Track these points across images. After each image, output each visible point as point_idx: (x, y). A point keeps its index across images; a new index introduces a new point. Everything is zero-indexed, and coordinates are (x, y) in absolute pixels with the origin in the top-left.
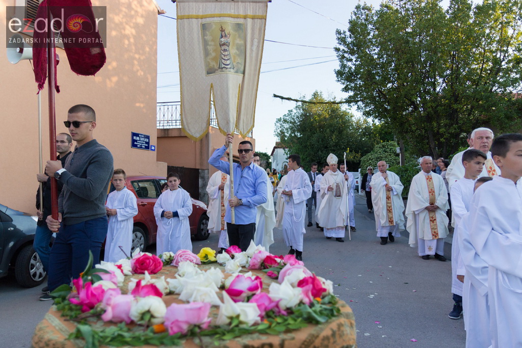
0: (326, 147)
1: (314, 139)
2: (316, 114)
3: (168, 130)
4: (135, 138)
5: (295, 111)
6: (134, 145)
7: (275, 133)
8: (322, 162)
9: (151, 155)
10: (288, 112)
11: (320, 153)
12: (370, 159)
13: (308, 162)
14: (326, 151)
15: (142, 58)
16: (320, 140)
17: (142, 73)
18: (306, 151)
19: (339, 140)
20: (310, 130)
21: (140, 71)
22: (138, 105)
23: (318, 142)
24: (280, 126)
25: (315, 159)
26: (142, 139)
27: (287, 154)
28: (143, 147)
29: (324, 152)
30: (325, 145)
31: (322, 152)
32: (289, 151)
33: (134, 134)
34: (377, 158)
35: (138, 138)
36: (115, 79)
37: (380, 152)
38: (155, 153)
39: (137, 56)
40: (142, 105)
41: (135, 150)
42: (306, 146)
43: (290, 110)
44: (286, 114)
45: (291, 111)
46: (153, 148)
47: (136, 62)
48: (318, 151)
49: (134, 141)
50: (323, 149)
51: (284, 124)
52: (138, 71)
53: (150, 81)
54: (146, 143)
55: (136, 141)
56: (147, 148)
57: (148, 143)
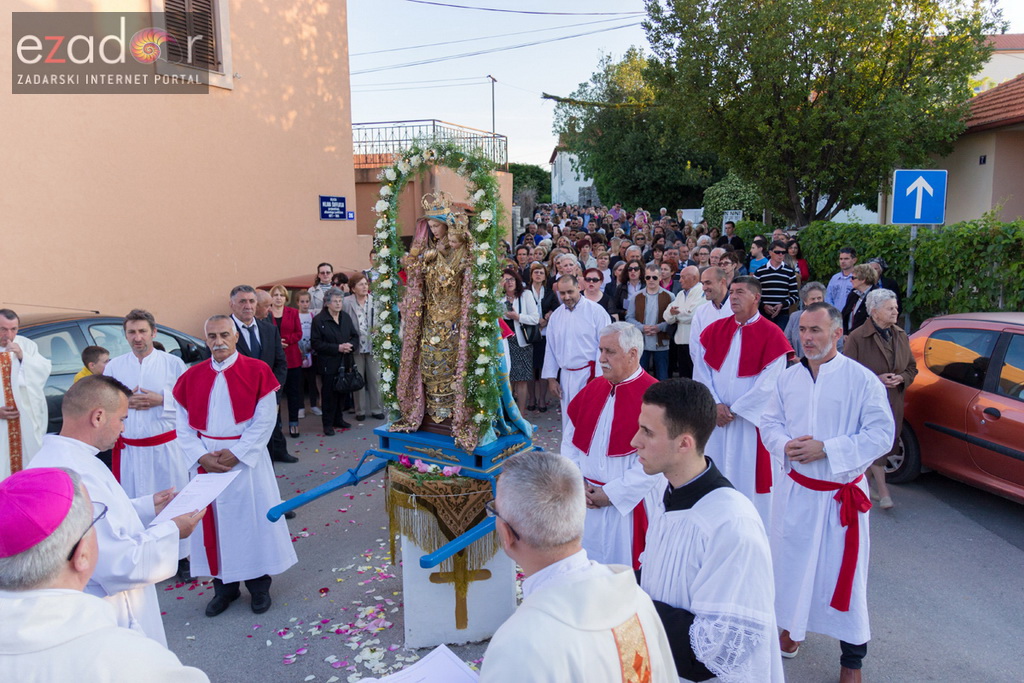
0: (649, 160)
1: (626, 145)
2: (631, 94)
3: (367, 170)
4: (324, 204)
5: (592, 85)
6: (324, 216)
7: (554, 129)
8: (640, 187)
9: (349, 226)
10: (578, 88)
11: (636, 169)
12: (718, 193)
13: (614, 187)
14: (649, 166)
15: (330, 71)
16: (638, 146)
17: (331, 97)
18: (612, 167)
19: (673, 147)
20: (621, 126)
21: (327, 94)
22: (327, 149)
23: (635, 150)
24: (564, 114)
25: (627, 181)
26: (335, 204)
27: (577, 170)
28: (337, 216)
29: (645, 168)
30: (648, 156)
31: (640, 168)
32: (582, 163)
33: (324, 199)
34: (729, 193)
35: (329, 204)
36: (292, 115)
37: (736, 182)
38: (354, 222)
39: (321, 70)
40: (333, 149)
41: (326, 222)
42: (611, 157)
43: (583, 82)
44: (575, 91)
45: (586, 85)
46: (351, 216)
47: (320, 81)
48: (634, 167)
49: (323, 209)
50: (642, 163)
51: (572, 111)
52: (324, 94)
53: (342, 107)
54: (341, 209)
55: (326, 209)
56: (343, 216)
57: (343, 209)
